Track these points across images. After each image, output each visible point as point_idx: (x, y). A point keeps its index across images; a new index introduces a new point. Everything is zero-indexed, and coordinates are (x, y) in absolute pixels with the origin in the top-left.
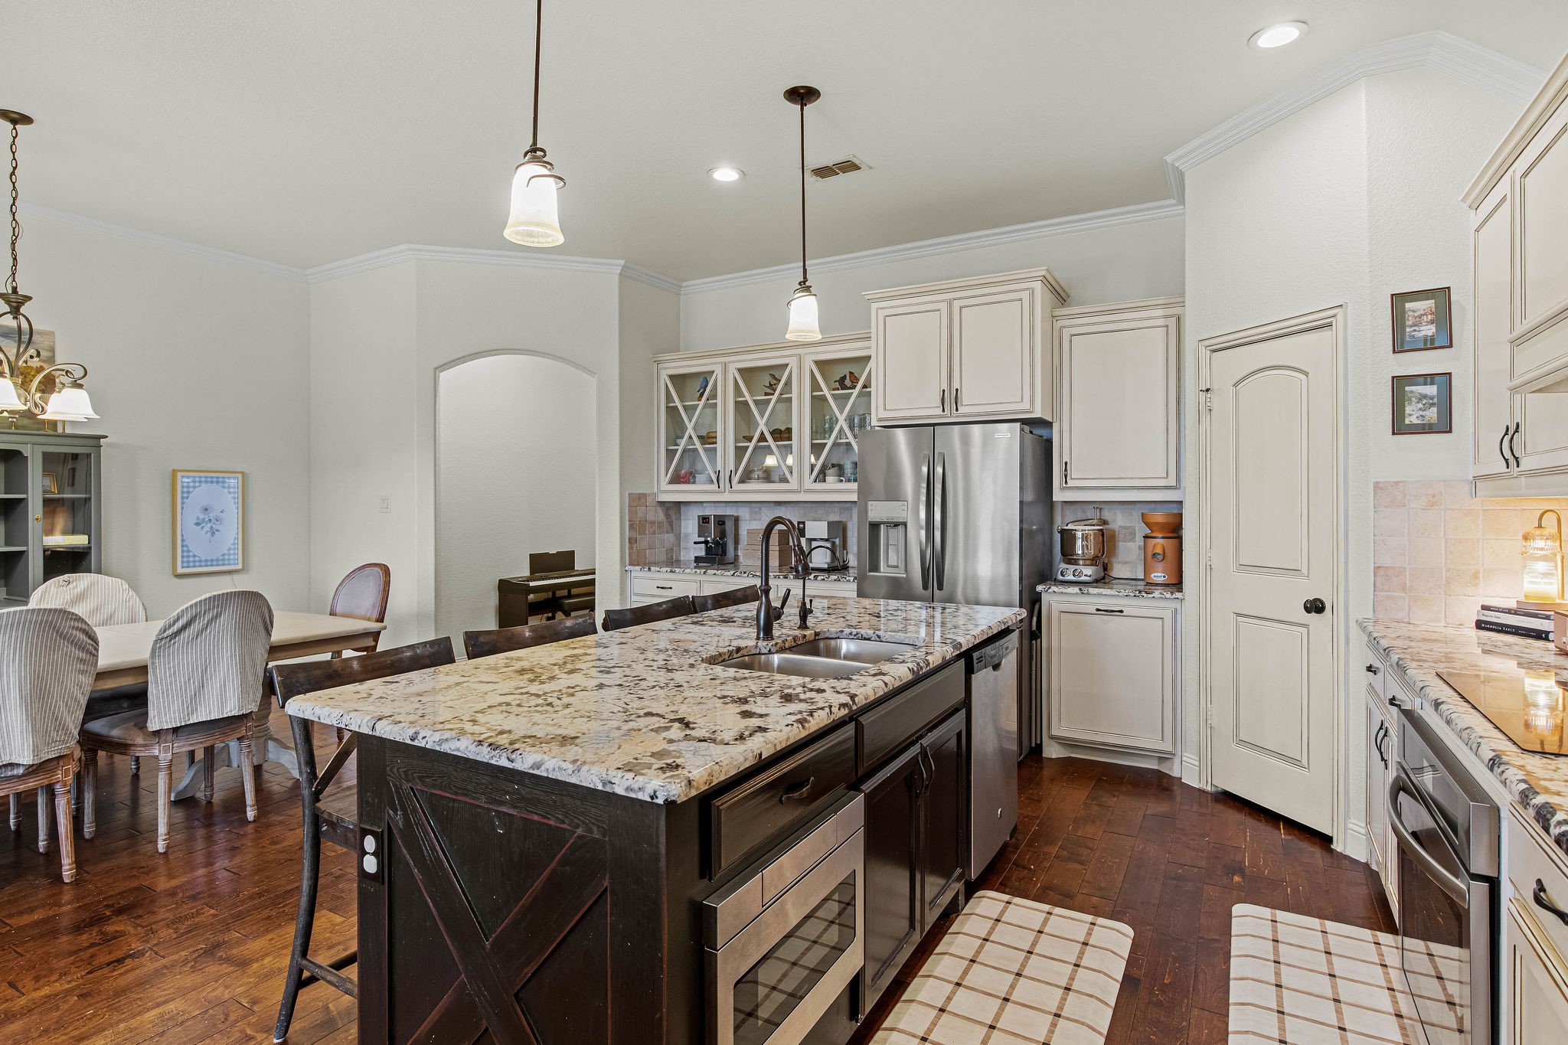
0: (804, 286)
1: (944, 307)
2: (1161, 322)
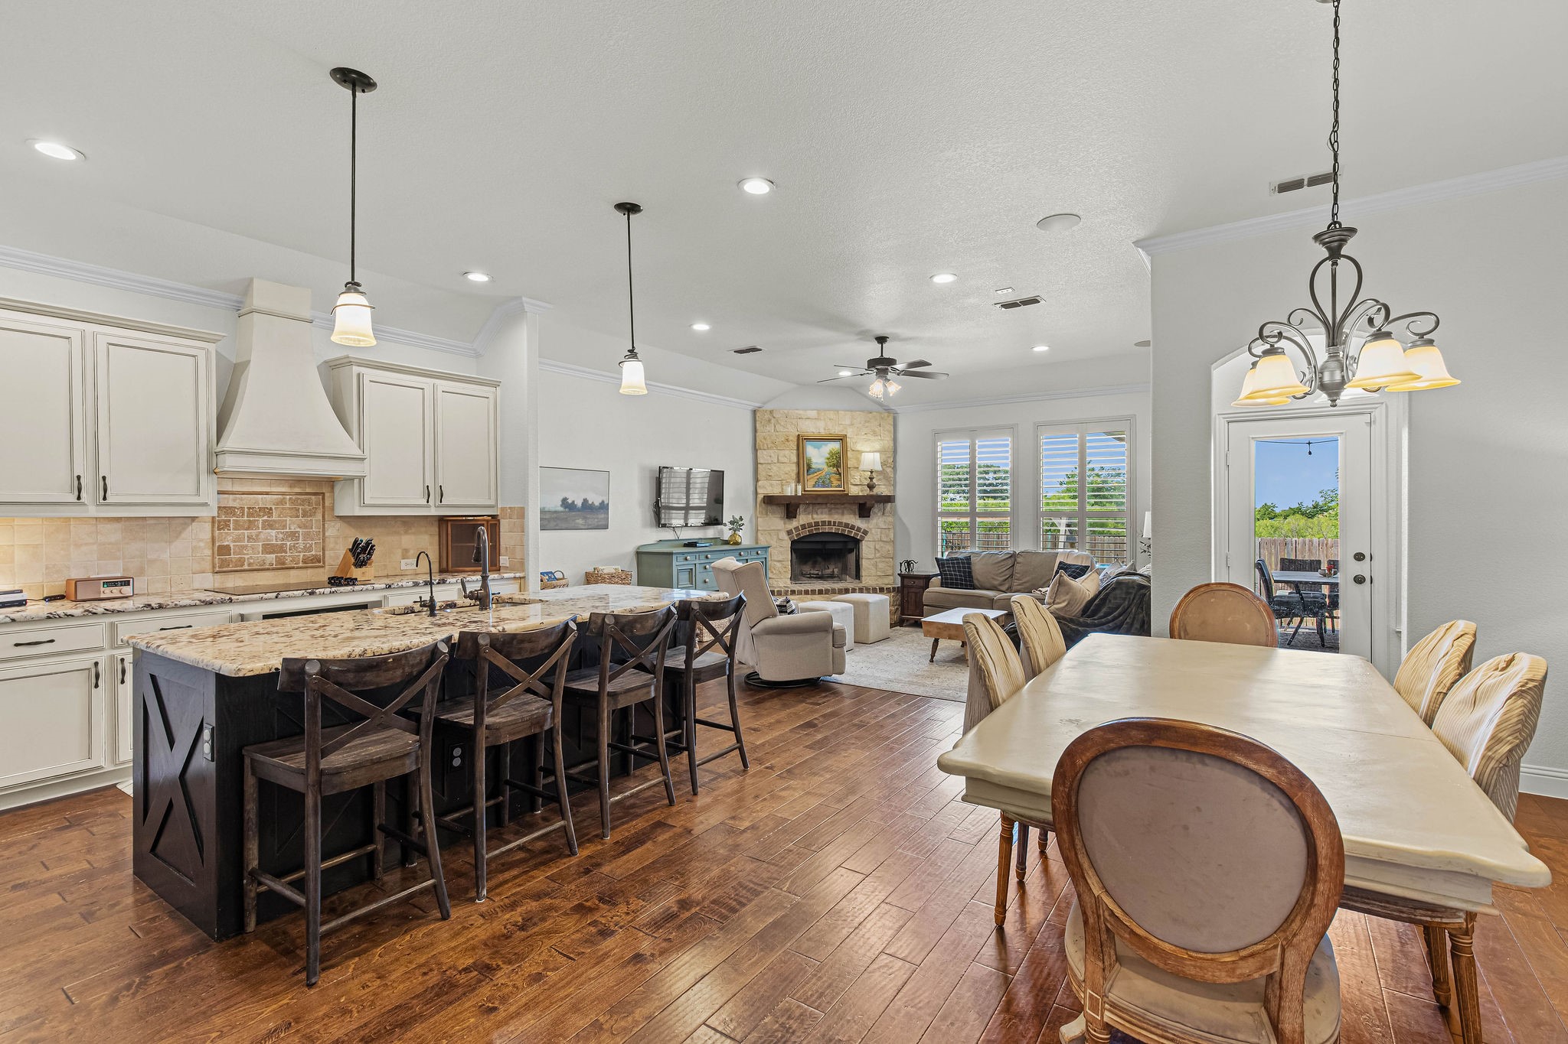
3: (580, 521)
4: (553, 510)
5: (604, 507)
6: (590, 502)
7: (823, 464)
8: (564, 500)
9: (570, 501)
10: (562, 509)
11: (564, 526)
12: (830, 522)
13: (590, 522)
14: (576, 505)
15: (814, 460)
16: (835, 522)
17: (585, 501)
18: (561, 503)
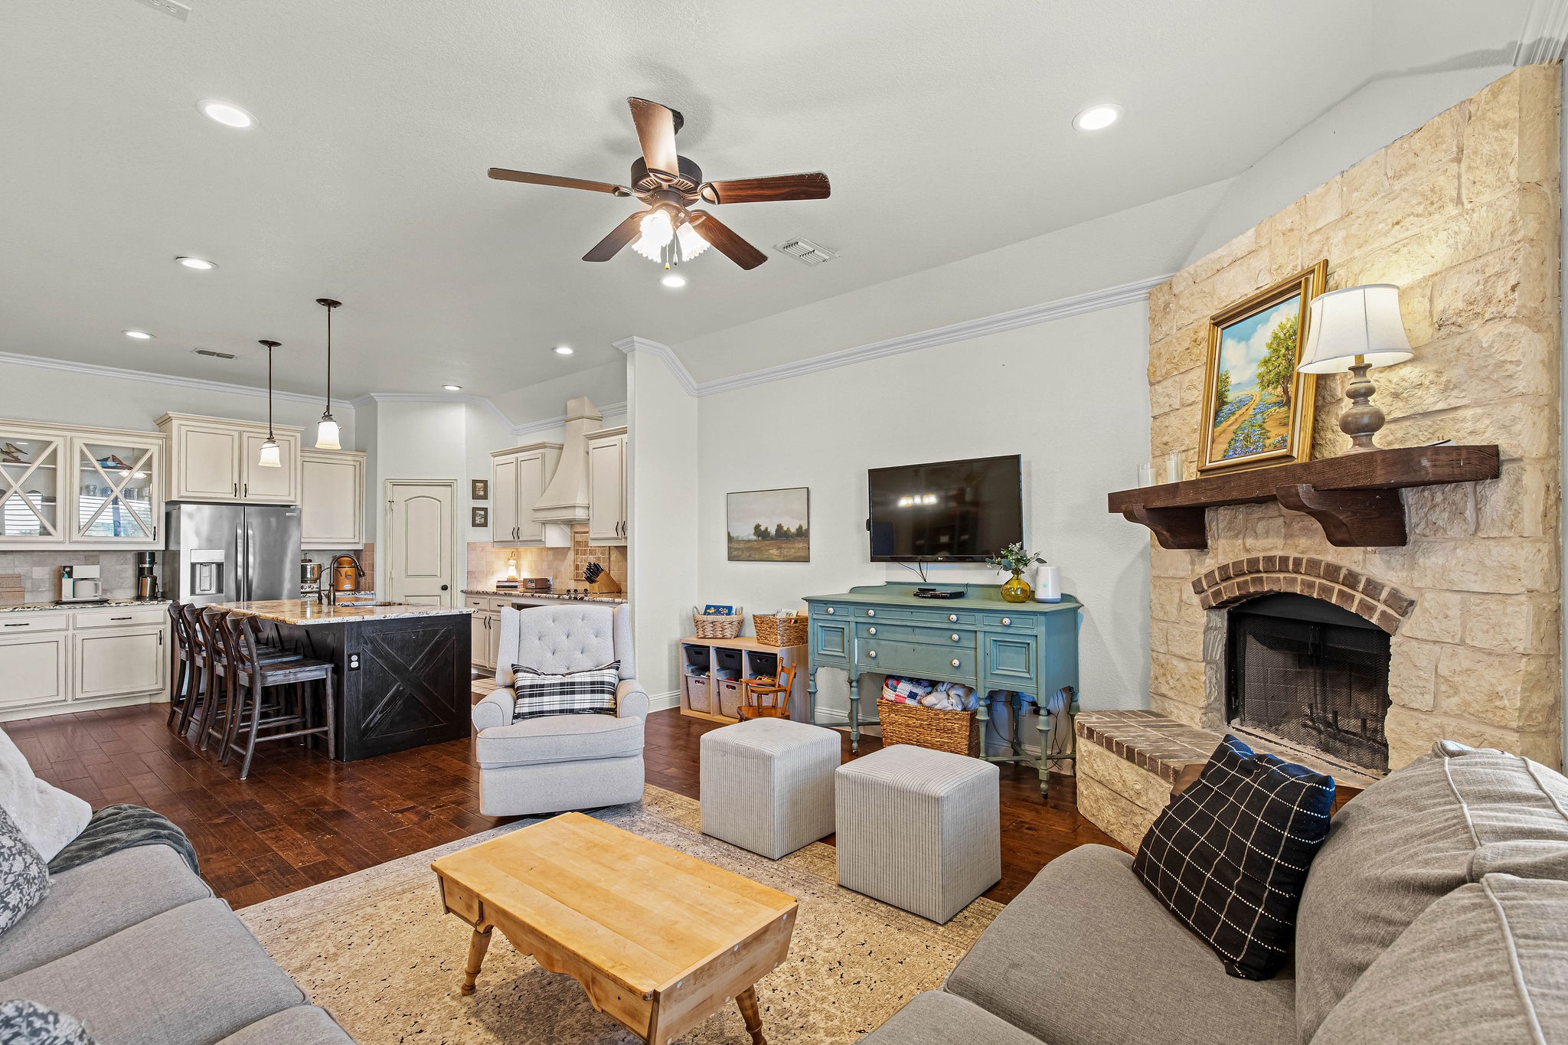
0: (271, 439)
1: (236, 435)
2: (352, 463)
3: (774, 552)
4: (746, 538)
5: (803, 534)
6: (785, 529)
7: (1249, 383)
8: (757, 527)
9: (763, 528)
10: (754, 538)
11: (757, 557)
12: (1284, 560)
13: (785, 552)
14: (769, 533)
15: (1233, 380)
16: (1298, 562)
17: (780, 527)
18: (753, 531)
